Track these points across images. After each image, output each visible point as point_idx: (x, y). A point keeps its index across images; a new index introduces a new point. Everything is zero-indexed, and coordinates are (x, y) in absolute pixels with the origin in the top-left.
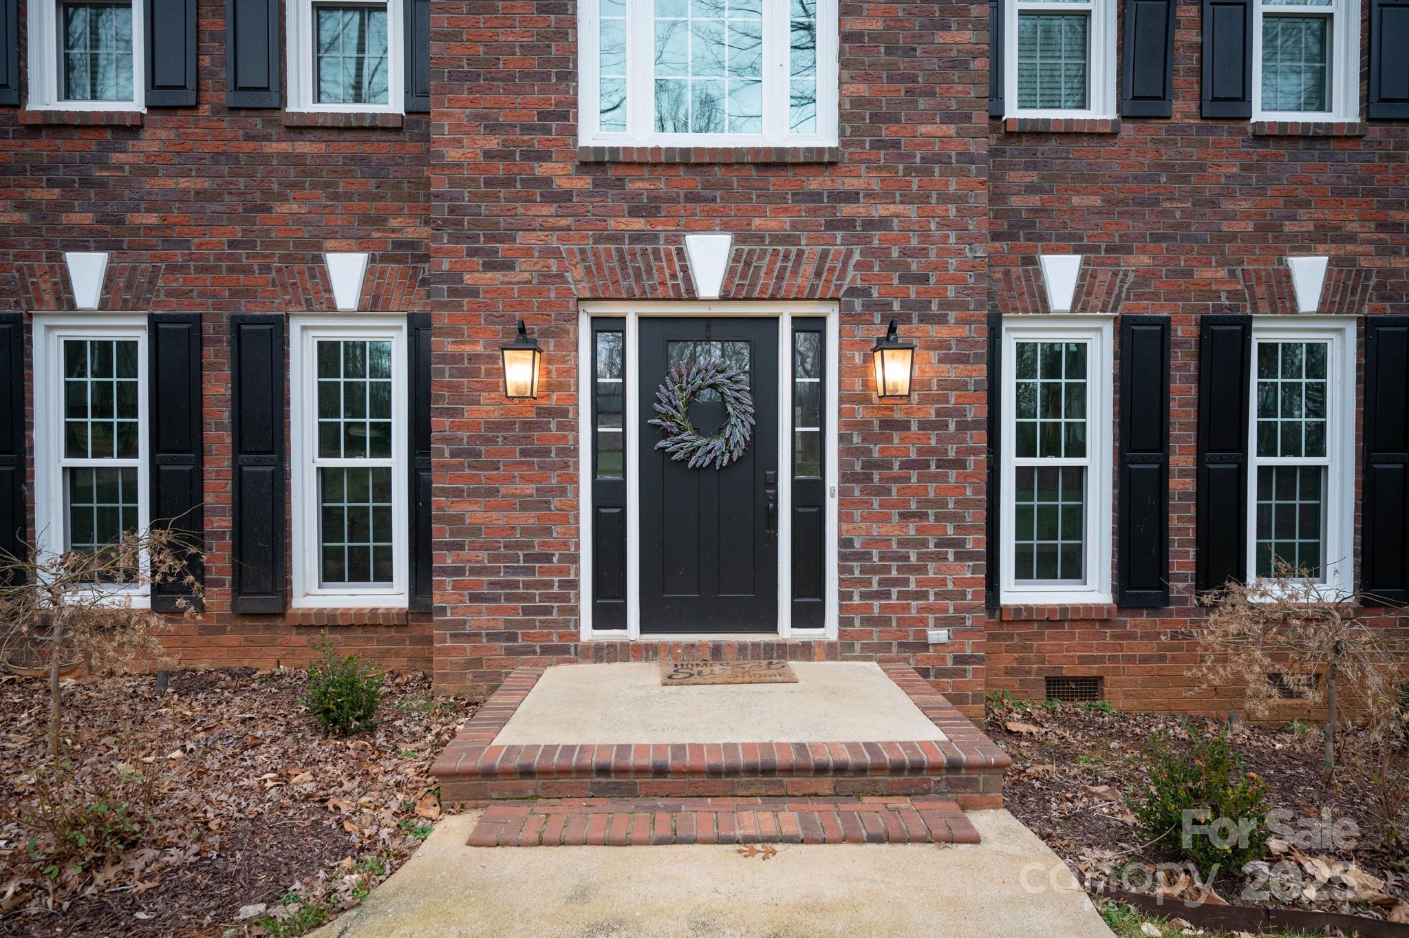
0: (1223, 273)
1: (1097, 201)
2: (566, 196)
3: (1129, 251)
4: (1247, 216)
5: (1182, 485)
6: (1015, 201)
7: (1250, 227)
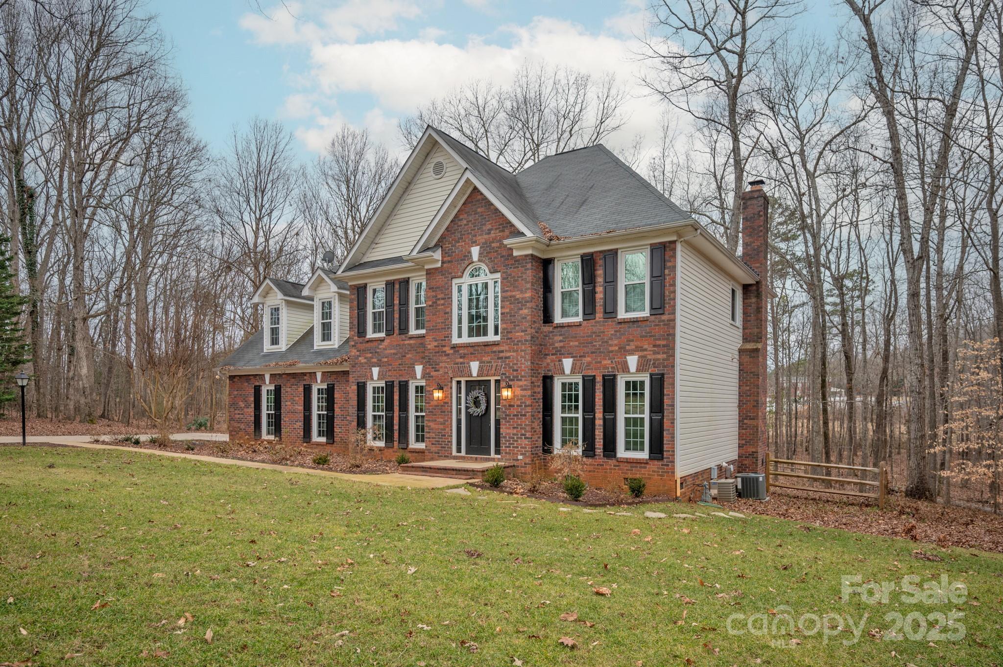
0: (609, 362)
1: (577, 343)
2: (448, 355)
3: (584, 357)
4: (616, 345)
5: (599, 422)
6: (557, 345)
7: (617, 348)
